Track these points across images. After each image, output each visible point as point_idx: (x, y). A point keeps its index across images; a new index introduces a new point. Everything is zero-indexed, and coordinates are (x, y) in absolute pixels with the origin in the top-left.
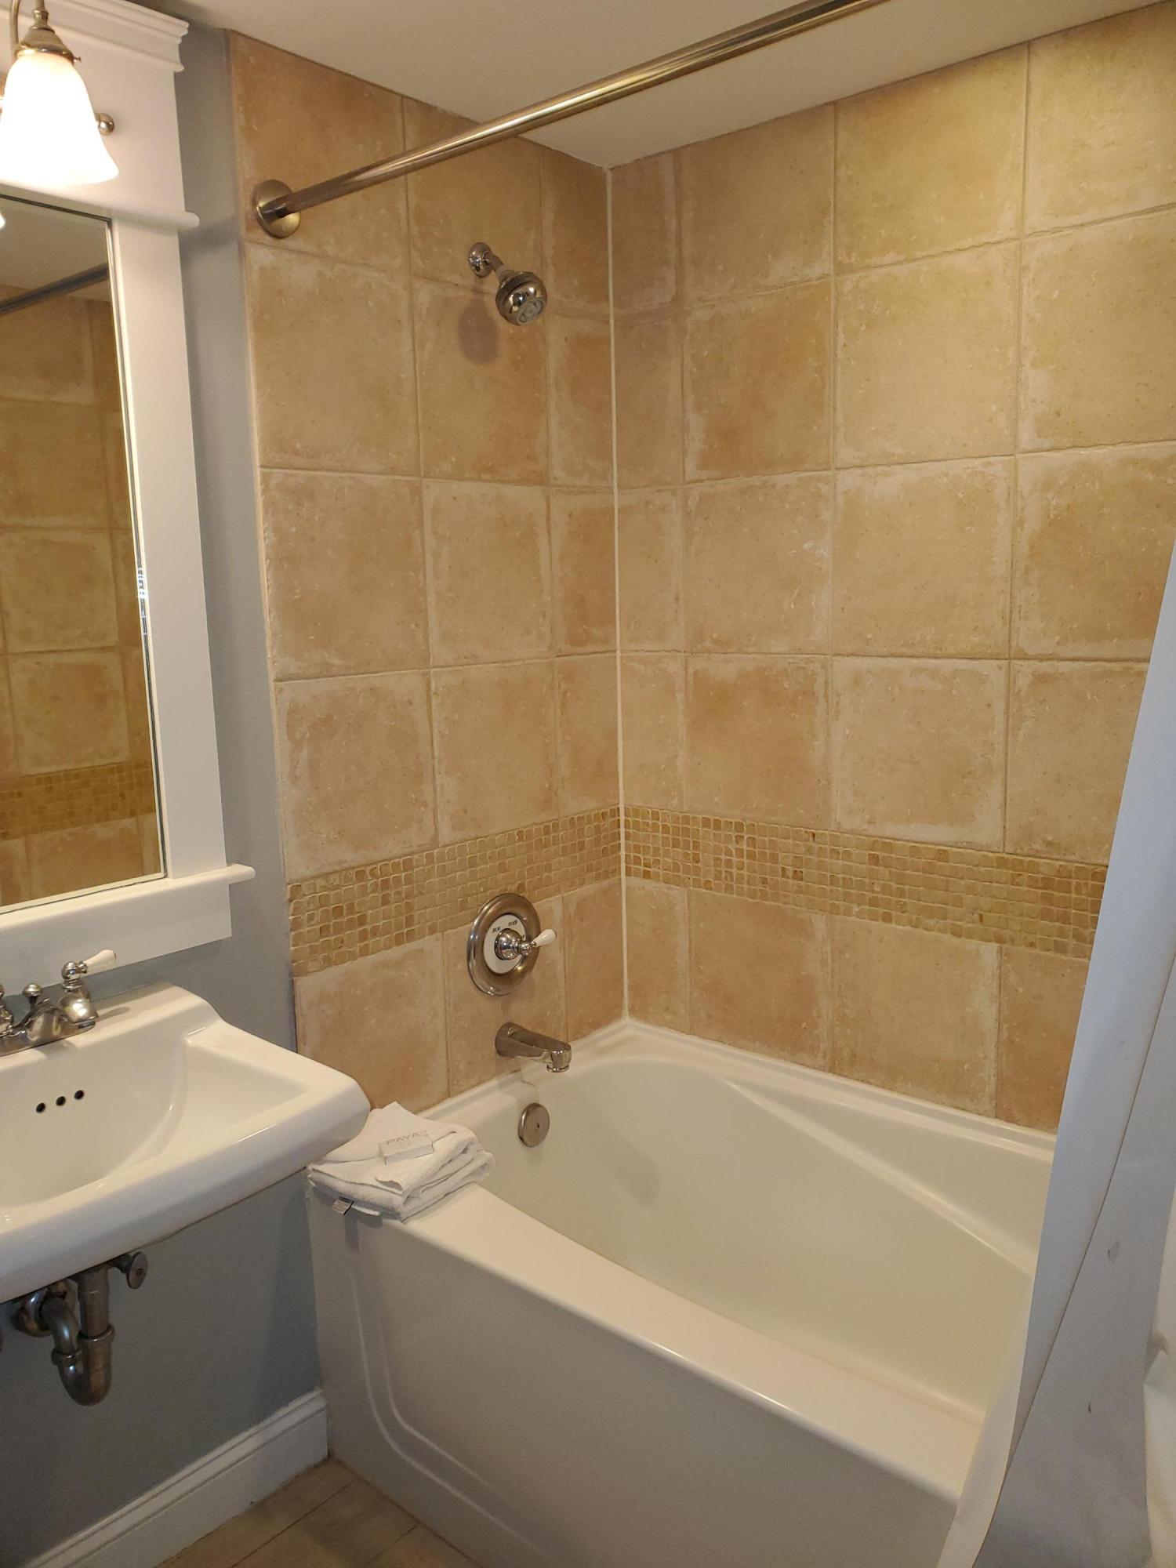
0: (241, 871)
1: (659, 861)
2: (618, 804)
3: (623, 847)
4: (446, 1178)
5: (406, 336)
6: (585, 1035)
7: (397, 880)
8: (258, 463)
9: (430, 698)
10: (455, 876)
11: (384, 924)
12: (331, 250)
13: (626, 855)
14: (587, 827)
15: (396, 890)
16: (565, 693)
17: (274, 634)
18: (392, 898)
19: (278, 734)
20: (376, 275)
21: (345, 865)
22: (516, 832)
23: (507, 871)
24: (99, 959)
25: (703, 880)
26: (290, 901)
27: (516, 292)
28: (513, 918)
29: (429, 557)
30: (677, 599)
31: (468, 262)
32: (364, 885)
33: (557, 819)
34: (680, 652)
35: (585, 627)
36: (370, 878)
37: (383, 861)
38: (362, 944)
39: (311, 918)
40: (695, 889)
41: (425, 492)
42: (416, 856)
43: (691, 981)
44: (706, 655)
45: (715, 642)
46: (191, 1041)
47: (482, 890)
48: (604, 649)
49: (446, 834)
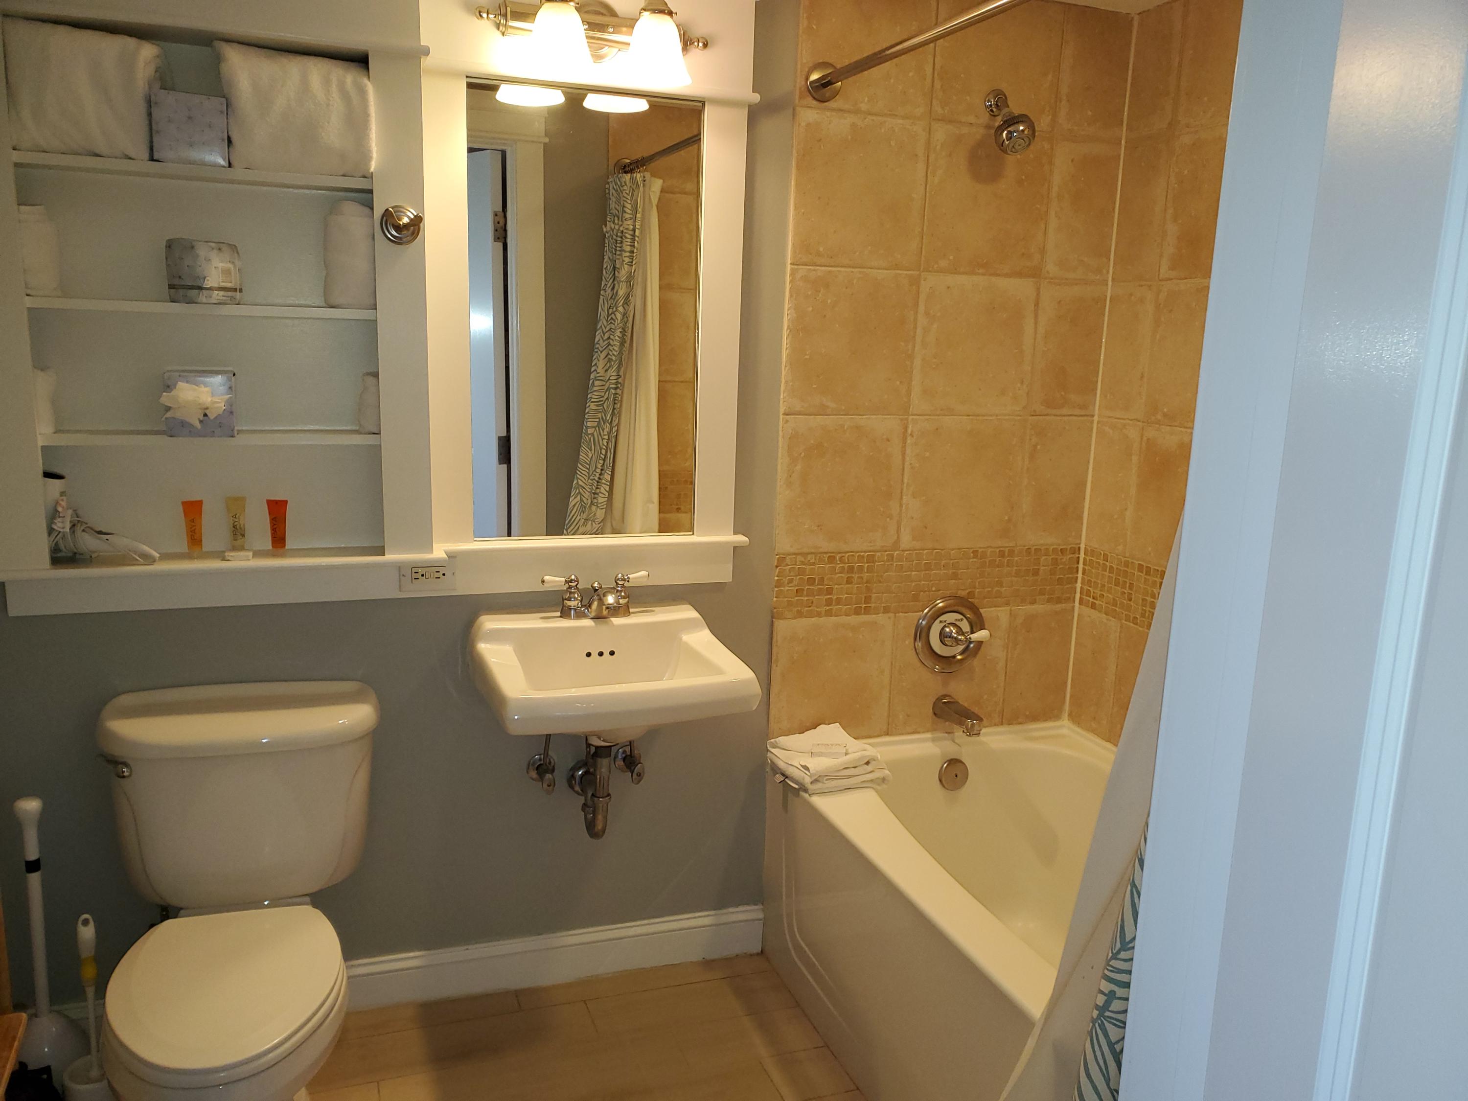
0: (741, 539)
1: (1103, 595)
2: (1080, 544)
3: (1079, 580)
4: (849, 777)
5: (921, 166)
6: (1020, 723)
7: (861, 568)
8: (789, 262)
9: (906, 439)
10: (911, 574)
11: (846, 597)
12: (864, 107)
13: (1081, 587)
14: (1044, 558)
15: (859, 575)
16: (1035, 446)
17: (786, 382)
18: (855, 580)
19: (782, 451)
20: (901, 121)
21: (821, 550)
22: (971, 551)
23: (959, 579)
24: (638, 576)
25: (1132, 616)
26: (777, 567)
27: (1009, 129)
28: (960, 617)
29: (919, 331)
30: (1142, 377)
31: (984, 105)
32: (833, 567)
33: (1014, 547)
34: (1139, 421)
35: (1063, 393)
36: (839, 562)
37: (852, 552)
38: (828, 608)
39: (791, 581)
40: (1125, 622)
41: (922, 282)
42: (878, 554)
43: (1113, 699)
44: (1157, 426)
45: (1165, 415)
46: (686, 638)
47: (934, 589)
48: (1083, 413)
49: (906, 540)
